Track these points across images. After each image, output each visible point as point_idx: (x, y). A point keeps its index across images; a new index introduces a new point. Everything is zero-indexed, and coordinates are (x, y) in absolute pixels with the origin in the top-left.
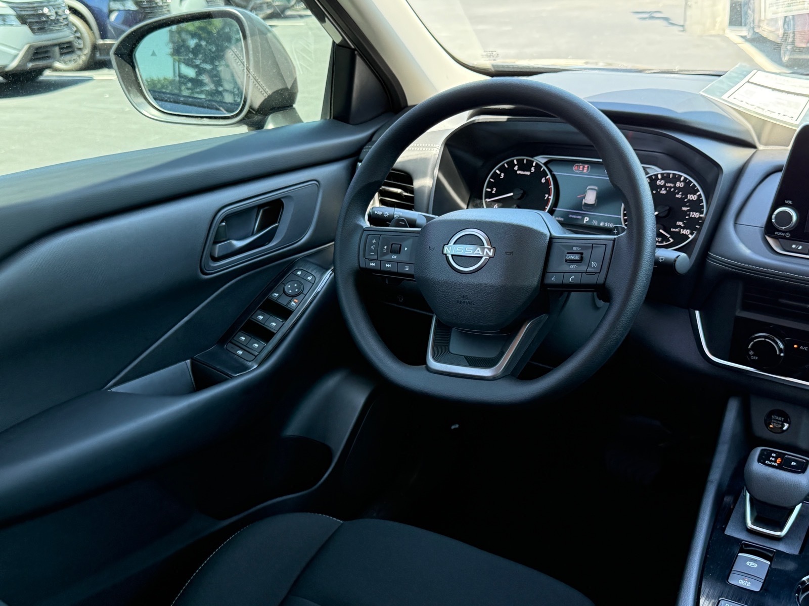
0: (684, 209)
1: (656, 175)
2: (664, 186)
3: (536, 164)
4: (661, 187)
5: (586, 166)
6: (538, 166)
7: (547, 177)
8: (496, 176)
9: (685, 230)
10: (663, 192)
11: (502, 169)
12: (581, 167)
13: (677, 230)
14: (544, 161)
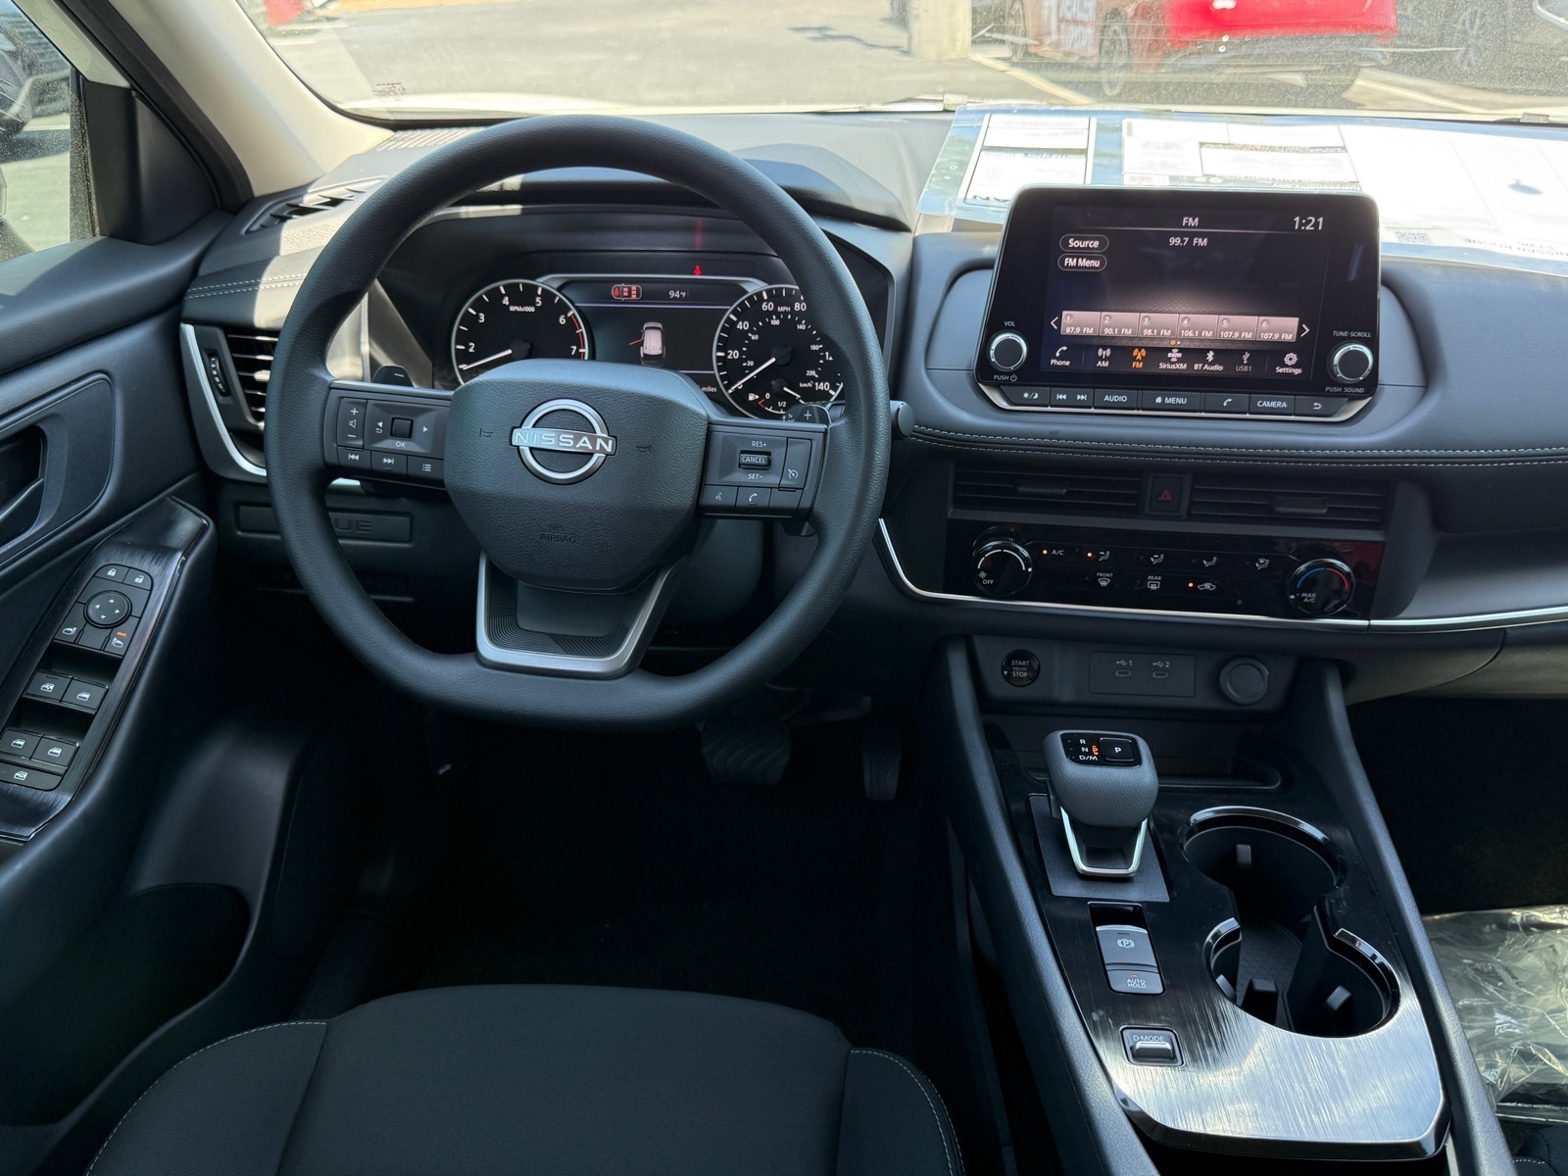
0: (814, 347)
1: (759, 294)
2: (775, 312)
3: (543, 290)
4: (769, 314)
5: (634, 288)
6: (547, 296)
7: (569, 314)
8: (468, 319)
9: (822, 384)
10: (775, 322)
11: (479, 305)
12: (626, 289)
13: (810, 385)
14: (557, 284)
